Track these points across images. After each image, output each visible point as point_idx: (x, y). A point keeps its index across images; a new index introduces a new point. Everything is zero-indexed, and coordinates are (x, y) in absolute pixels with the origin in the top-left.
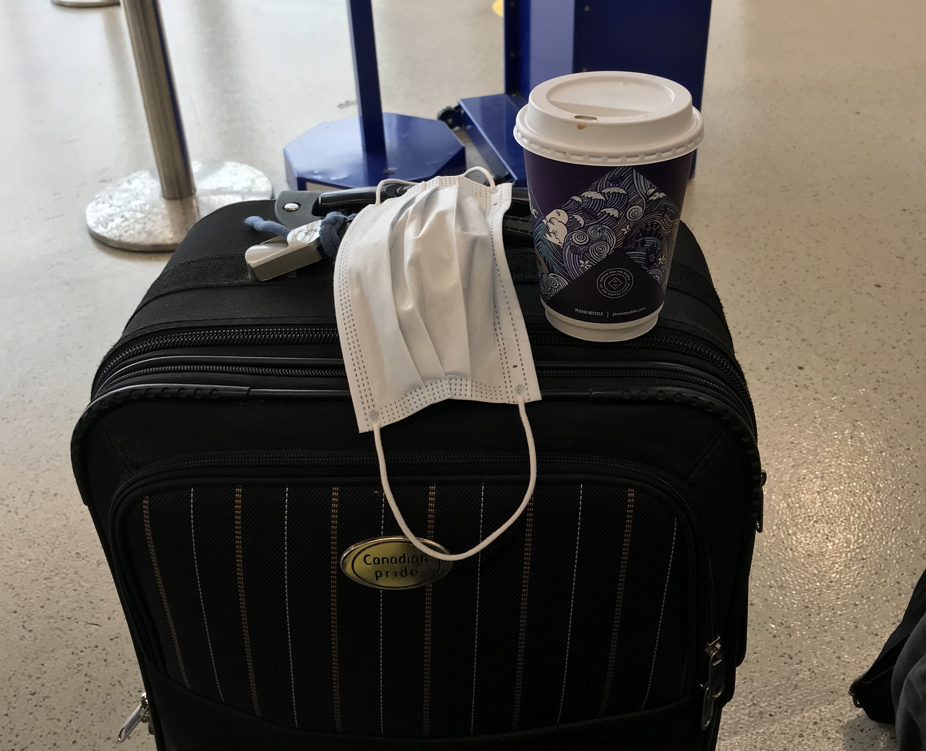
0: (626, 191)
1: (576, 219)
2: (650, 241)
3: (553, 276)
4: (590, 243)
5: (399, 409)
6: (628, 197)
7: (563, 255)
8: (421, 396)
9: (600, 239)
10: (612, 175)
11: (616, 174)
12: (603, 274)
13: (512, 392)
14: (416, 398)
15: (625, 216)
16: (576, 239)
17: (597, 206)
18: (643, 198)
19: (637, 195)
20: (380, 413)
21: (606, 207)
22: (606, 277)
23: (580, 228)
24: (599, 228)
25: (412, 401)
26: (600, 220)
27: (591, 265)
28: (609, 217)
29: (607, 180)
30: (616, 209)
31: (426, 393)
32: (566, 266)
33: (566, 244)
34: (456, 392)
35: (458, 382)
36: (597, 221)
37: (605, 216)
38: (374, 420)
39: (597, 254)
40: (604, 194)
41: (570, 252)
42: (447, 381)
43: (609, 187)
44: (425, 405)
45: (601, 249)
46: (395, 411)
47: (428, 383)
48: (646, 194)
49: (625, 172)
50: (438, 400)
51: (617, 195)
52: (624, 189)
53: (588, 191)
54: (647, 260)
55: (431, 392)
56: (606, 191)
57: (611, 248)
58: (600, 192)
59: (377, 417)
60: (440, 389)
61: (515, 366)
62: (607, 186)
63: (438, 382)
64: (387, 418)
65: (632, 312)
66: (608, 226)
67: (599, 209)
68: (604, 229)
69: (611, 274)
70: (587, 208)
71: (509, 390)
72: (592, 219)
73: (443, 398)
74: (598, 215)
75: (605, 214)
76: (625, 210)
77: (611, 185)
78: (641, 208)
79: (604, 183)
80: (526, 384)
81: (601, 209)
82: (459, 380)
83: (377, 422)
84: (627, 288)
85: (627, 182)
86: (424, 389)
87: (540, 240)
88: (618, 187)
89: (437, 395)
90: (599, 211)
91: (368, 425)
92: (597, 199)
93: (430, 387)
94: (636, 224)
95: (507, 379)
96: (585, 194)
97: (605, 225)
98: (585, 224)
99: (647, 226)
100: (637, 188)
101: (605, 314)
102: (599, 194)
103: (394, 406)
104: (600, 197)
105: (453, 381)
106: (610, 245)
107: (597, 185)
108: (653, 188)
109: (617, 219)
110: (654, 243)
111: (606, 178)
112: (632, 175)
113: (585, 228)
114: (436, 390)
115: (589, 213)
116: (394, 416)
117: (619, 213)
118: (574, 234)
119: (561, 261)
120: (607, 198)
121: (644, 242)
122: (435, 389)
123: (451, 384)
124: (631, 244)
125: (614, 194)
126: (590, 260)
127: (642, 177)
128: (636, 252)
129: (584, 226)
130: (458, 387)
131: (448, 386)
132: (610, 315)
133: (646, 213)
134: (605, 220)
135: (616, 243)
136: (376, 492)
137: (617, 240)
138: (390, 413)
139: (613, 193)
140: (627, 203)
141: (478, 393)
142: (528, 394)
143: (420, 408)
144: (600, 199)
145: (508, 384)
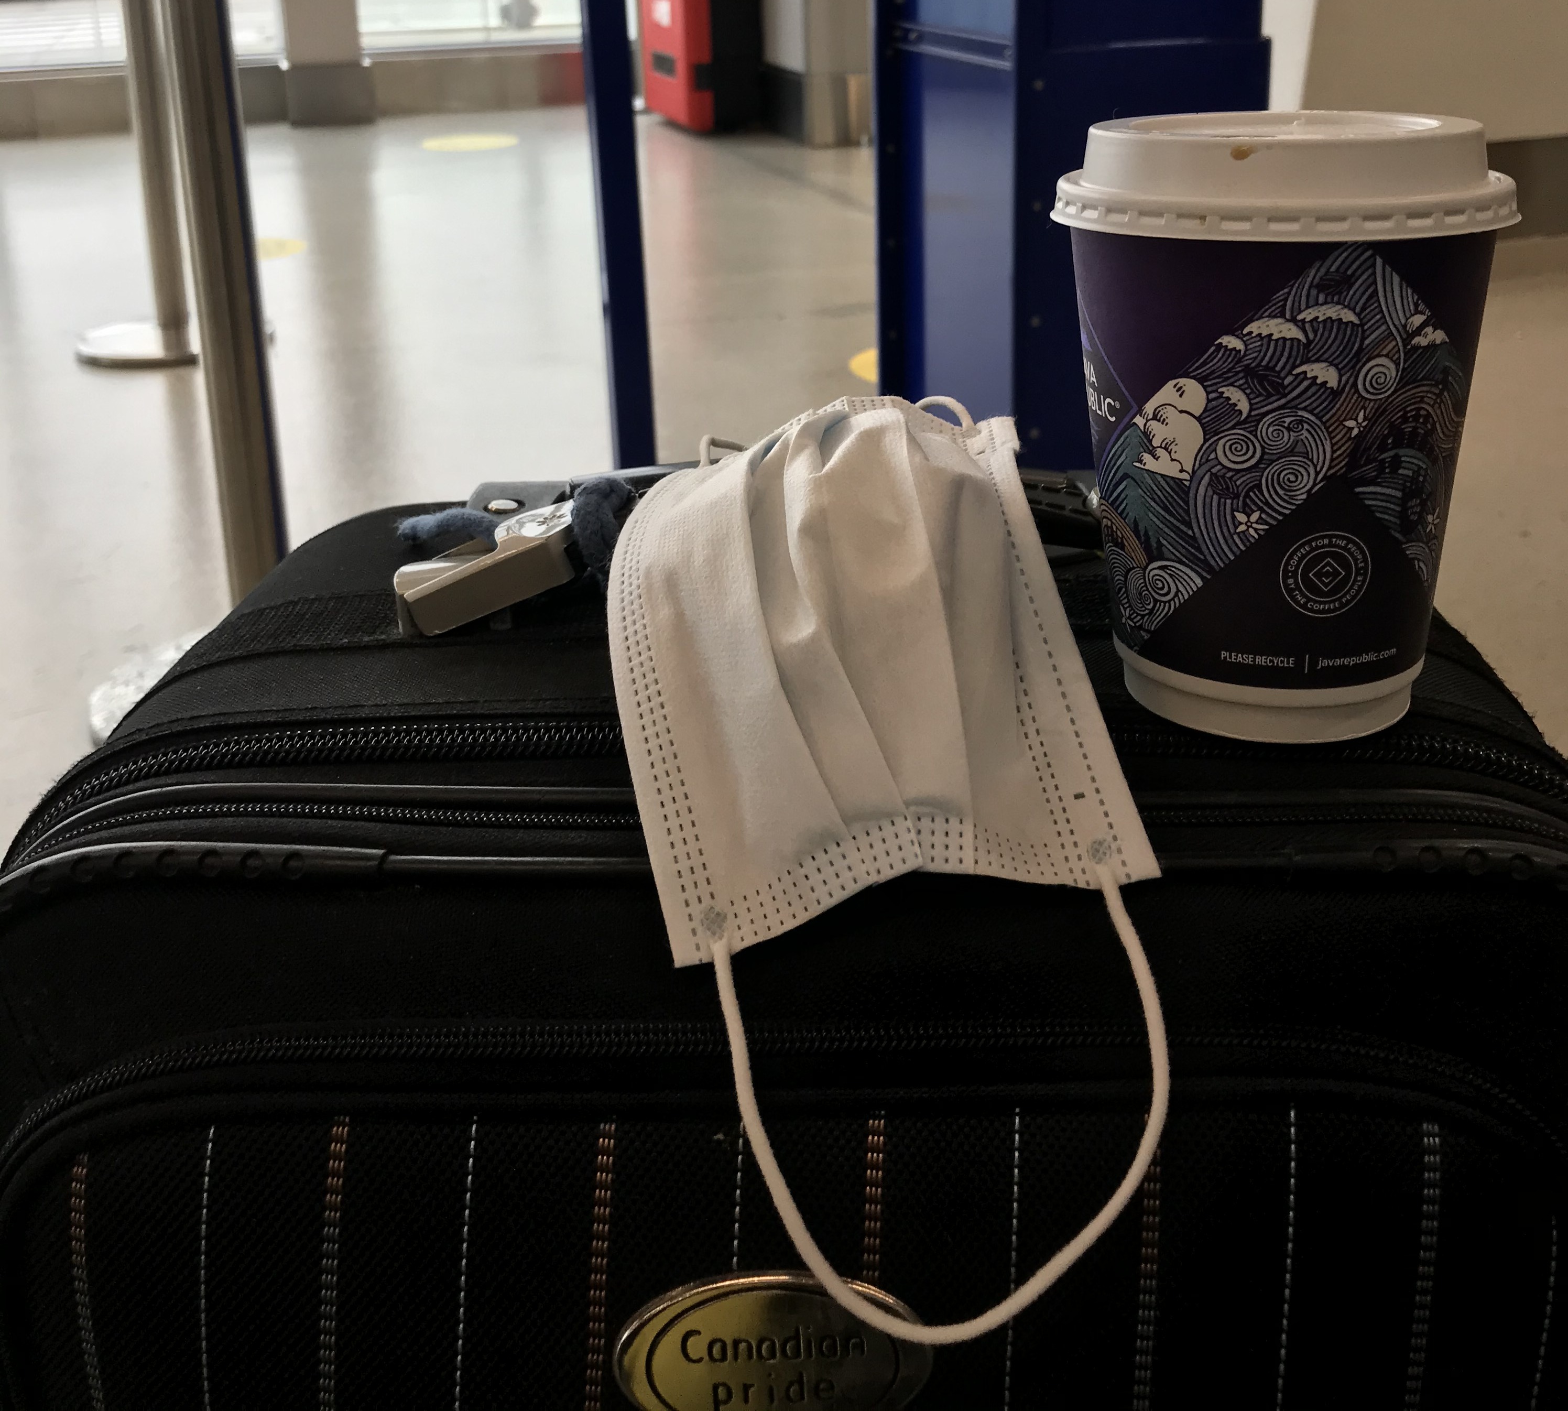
0: (1358, 315)
1: (1228, 399)
2: (1411, 458)
3: (1161, 568)
4: (1265, 461)
5: (781, 903)
6: (1364, 331)
7: (1192, 502)
8: (840, 864)
9: (1291, 452)
10: (1323, 270)
11: (1333, 269)
12: (1298, 549)
13: (1080, 858)
14: (829, 872)
15: (1355, 385)
16: (1225, 456)
17: (1284, 360)
18: (1398, 338)
19: (1384, 327)
20: (731, 916)
21: (1307, 361)
22: (1304, 556)
23: (1239, 423)
24: (1288, 420)
25: (816, 878)
26: (1290, 397)
27: (1266, 523)
28: (1313, 389)
29: (1310, 287)
30: (1331, 364)
31: (853, 858)
32: (1198, 535)
33: (1200, 473)
34: (934, 853)
35: (939, 826)
36: (1283, 401)
37: (1306, 383)
38: (714, 934)
39: (1281, 492)
40: (1301, 325)
41: (1210, 492)
42: (909, 823)
43: (1317, 304)
44: (852, 889)
45: (1292, 478)
46: (769, 909)
47: (857, 829)
48: (1405, 326)
49: (1358, 263)
50: (888, 874)
51: (1336, 324)
52: (1353, 310)
53: (1261, 317)
54: (1403, 515)
55: (867, 853)
56: (1307, 315)
57: (1317, 474)
58: (1293, 320)
59: (720, 927)
60: (892, 844)
61: (1079, 796)
62: (1311, 303)
63: (886, 824)
64: (747, 929)
65: (1365, 658)
66: (1311, 412)
67: (1288, 367)
68: (1301, 422)
69: (1317, 548)
70: (1259, 365)
71: (1070, 851)
72: (1269, 395)
73: (901, 869)
74: (1286, 382)
75: (1306, 378)
76: (1353, 367)
77: (1321, 298)
78: (1392, 366)
79: (1304, 293)
80: (1115, 838)
81: (1294, 367)
82: (939, 820)
83: (721, 938)
84: (1357, 587)
85: (1362, 289)
86: (848, 846)
87: (1126, 476)
88: (1338, 303)
89: (883, 862)
90: (1290, 373)
91: (698, 948)
92: (1284, 339)
93: (863, 841)
94: (1380, 412)
95: (1062, 826)
96: (1255, 328)
97: (1304, 409)
98: (1251, 410)
99: (1405, 419)
100: (1384, 309)
101: (1299, 663)
102: (1291, 325)
103: (765, 897)
104: (1291, 331)
105: (926, 823)
106: (1315, 466)
107: (1286, 300)
108: (1422, 313)
109: (1335, 394)
110: (1420, 468)
111: (1309, 279)
112: (1374, 273)
113: (1252, 422)
114: (879, 848)
115: (1262, 379)
116: (768, 922)
117: (1341, 376)
118: (1222, 442)
119: (1184, 522)
120: (1311, 336)
121: (1396, 463)
122: (878, 845)
123: (919, 832)
124: (1365, 465)
125: (1329, 325)
126: (1262, 511)
127: (1396, 279)
128: (1378, 489)
129: (1249, 415)
130: (939, 839)
131: (913, 835)
132: (1313, 663)
133: (1406, 379)
134: (1305, 397)
135: (1332, 460)
136: (720, 1136)
137: (1333, 452)
138: (757, 913)
139: (1325, 321)
140: (1361, 349)
141: (993, 857)
142: (1124, 863)
143: (840, 896)
144: (1292, 339)
145: (1067, 839)
